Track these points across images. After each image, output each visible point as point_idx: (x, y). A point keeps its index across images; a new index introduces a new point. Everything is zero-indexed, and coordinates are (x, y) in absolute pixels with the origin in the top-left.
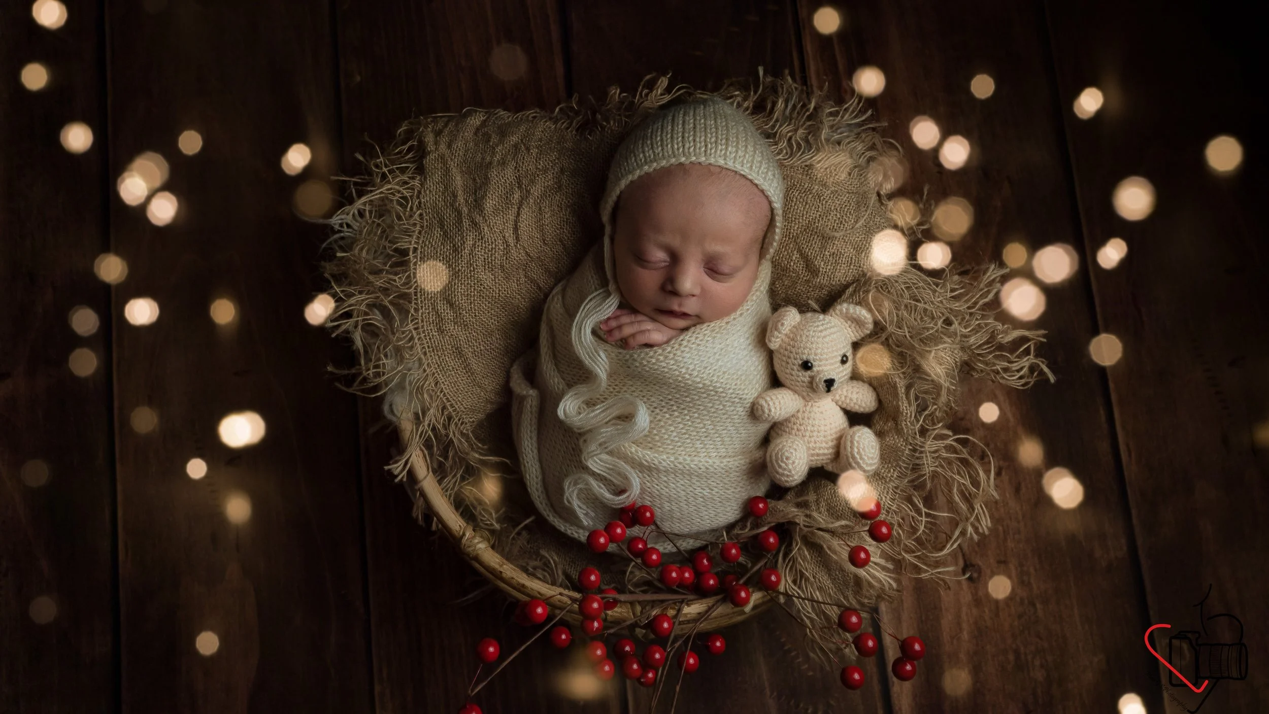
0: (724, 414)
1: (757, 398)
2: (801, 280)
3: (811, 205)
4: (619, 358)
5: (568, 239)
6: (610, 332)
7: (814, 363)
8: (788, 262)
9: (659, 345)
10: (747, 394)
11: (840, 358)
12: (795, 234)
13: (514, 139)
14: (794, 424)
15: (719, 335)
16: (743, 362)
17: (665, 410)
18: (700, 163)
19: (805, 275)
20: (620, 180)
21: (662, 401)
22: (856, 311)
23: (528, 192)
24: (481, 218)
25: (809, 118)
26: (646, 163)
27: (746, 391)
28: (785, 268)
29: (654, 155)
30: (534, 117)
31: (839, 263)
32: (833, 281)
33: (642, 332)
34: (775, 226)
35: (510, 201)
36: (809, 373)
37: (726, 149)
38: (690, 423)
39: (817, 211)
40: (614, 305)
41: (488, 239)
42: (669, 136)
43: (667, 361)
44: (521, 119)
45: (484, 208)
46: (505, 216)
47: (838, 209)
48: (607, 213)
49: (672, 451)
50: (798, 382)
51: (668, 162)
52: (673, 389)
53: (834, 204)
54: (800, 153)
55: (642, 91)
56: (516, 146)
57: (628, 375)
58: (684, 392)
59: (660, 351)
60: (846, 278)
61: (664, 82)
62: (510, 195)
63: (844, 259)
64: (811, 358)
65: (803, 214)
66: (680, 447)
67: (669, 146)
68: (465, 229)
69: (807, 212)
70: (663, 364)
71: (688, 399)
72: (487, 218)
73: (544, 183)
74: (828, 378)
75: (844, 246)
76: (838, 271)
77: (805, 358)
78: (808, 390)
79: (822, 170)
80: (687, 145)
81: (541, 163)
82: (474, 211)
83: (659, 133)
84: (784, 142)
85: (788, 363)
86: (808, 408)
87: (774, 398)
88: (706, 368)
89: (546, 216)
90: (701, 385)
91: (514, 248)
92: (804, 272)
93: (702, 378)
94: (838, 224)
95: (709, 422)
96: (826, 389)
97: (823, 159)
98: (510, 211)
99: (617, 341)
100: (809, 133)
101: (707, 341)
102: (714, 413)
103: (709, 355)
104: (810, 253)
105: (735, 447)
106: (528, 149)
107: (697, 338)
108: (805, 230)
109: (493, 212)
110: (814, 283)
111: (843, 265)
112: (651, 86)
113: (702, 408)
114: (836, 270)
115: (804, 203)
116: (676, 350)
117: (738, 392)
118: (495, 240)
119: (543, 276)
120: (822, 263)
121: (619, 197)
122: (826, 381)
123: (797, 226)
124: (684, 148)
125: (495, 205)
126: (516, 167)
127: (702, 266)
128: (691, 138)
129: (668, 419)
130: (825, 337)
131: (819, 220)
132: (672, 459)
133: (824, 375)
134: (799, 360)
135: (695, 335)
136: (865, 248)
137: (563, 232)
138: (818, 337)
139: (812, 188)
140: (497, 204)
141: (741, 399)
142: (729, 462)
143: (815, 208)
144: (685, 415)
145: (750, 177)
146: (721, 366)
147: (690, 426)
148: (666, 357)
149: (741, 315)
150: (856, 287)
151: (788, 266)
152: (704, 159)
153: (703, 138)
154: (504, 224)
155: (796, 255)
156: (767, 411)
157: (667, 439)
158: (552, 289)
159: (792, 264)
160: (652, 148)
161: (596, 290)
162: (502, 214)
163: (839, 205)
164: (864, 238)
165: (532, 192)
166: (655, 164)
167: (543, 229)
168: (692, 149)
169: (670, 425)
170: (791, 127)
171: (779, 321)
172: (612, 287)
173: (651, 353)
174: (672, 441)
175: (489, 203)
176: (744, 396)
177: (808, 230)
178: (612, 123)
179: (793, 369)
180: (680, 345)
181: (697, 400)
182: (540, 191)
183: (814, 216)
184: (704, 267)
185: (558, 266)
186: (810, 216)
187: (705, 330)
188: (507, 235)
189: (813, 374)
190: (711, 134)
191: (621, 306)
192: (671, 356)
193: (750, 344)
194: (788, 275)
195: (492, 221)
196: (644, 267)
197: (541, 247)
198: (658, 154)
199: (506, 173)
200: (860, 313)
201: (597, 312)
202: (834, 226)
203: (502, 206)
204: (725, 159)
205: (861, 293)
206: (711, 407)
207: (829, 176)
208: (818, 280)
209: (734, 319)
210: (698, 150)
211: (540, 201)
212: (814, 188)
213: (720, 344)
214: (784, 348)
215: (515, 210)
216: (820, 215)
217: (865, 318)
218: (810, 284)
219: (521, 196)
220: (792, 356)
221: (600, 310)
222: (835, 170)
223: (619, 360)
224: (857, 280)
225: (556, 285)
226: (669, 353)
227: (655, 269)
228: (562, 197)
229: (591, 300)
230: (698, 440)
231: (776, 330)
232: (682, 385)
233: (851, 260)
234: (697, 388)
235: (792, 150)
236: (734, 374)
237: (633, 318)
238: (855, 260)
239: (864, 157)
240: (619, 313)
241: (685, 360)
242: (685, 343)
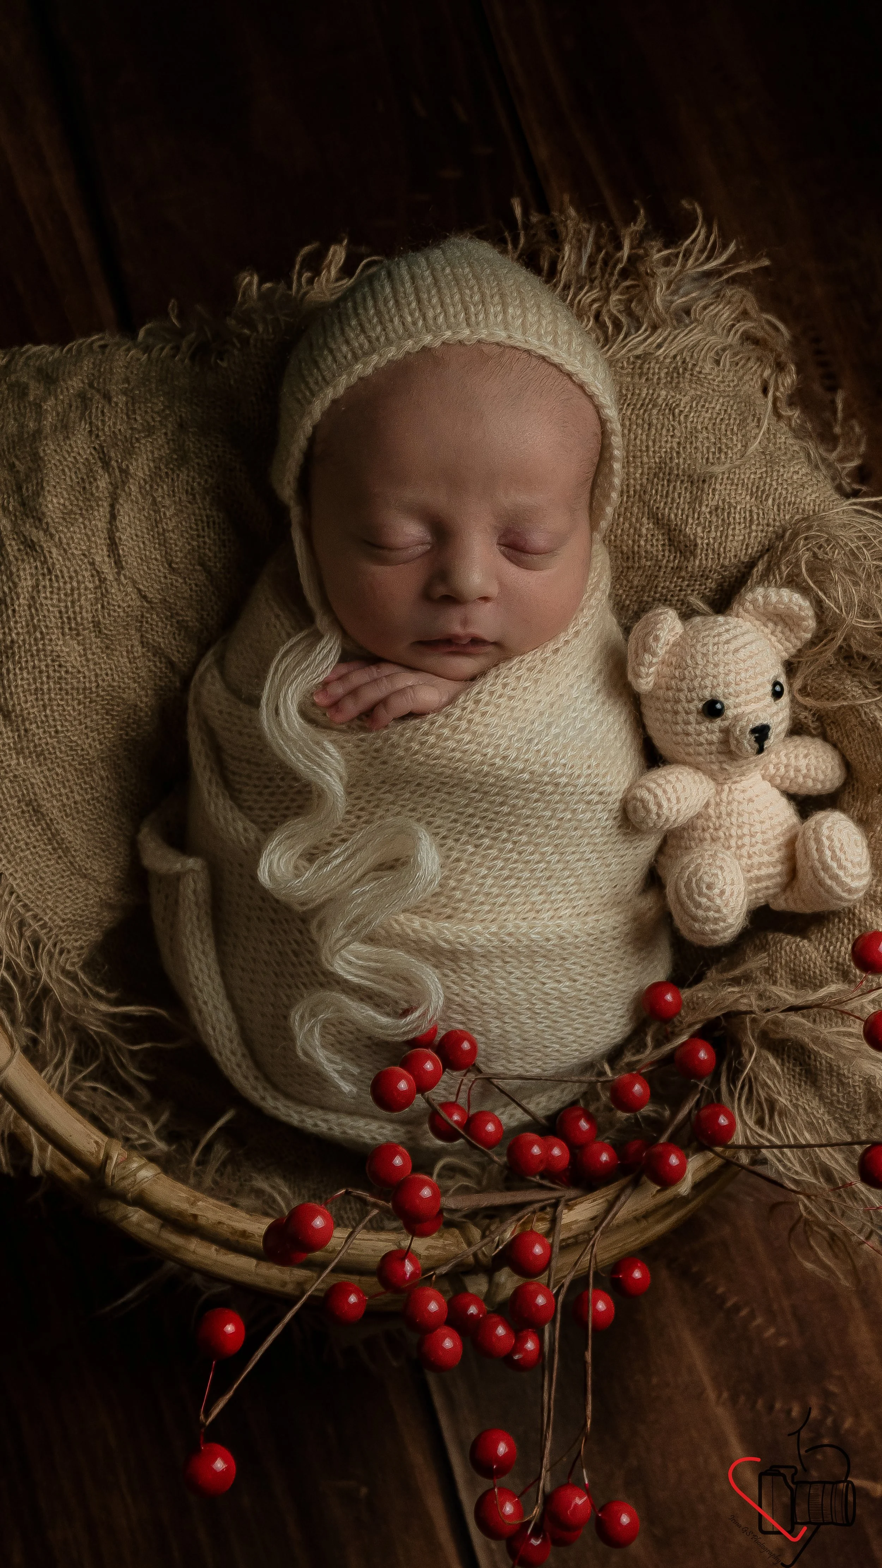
0: (576, 829)
1: (629, 789)
2: (663, 570)
3: (659, 426)
4: (362, 749)
5: (215, 557)
6: (336, 705)
7: (726, 702)
8: (634, 541)
9: (438, 710)
10: (611, 784)
11: (769, 688)
12: (638, 487)
13: (75, 384)
14: (704, 830)
15: (543, 676)
16: (593, 726)
17: (464, 838)
18: (460, 342)
19: (668, 559)
20: (310, 403)
21: (455, 821)
22: (781, 597)
23: (124, 472)
24: (41, 533)
25: (625, 274)
26: (356, 358)
27: (608, 779)
28: (630, 554)
29: (370, 342)
30: (103, 347)
31: (729, 524)
32: (725, 558)
33: (402, 691)
34: (612, 457)
35: (92, 494)
36: (718, 723)
37: (505, 312)
38: (515, 856)
39: (672, 436)
40: (334, 652)
41: (61, 571)
42: (391, 303)
43: (457, 737)
44: (79, 351)
45: (43, 514)
46: (87, 522)
47: (710, 427)
48: (291, 479)
49: (491, 916)
50: (701, 744)
51: (399, 348)
52: (475, 791)
53: (701, 419)
54: (621, 337)
55: (299, 278)
56: (82, 396)
57: (383, 782)
58: (497, 794)
59: (441, 720)
60: (747, 549)
61: (338, 254)
62: (90, 483)
63: (737, 516)
64: (719, 692)
65: (647, 447)
66: (503, 904)
67: (396, 320)
68: (11, 558)
69: (654, 441)
70: (451, 744)
71: (506, 809)
72: (53, 531)
73: (152, 452)
74: (758, 723)
75: (733, 493)
76: (730, 538)
77: (707, 694)
78: (722, 758)
79: (668, 360)
80: (430, 314)
81: (138, 418)
82: (24, 523)
83: (370, 303)
84: (589, 321)
85: (676, 713)
86: (724, 796)
87: (661, 781)
88: (530, 741)
89: (168, 514)
90: (526, 776)
91: (115, 584)
92: (667, 554)
93: (527, 761)
94: (714, 453)
95: (550, 849)
96: (756, 746)
97: (665, 339)
98: (96, 513)
99: (352, 720)
100: (630, 301)
101: (525, 689)
102: (557, 828)
103: (531, 718)
104: (673, 516)
105: (602, 893)
106: (107, 397)
107: (505, 685)
108: (655, 475)
109: (64, 519)
110: (690, 569)
111: (737, 527)
112: (315, 264)
113: (533, 821)
114: (727, 537)
115: (646, 426)
116: (472, 712)
117: (595, 781)
118: (75, 571)
119: (175, 639)
120: (699, 530)
121: (312, 440)
122: (753, 731)
123: (640, 471)
124: (424, 319)
125: (64, 505)
126: (90, 432)
127: (495, 540)
128: (435, 300)
129: (472, 854)
130: (736, 651)
131: (678, 453)
132: (494, 929)
133: (749, 721)
134: (696, 702)
135: (500, 681)
136: (772, 490)
137: (205, 543)
138: (725, 653)
139: (655, 396)
140: (67, 503)
141: (601, 794)
142: (598, 921)
143: (668, 430)
144: (505, 841)
145: (556, 360)
146: (557, 736)
147: (516, 862)
148: (455, 729)
149: (577, 633)
150: (769, 562)
151: (636, 548)
152: (467, 332)
153: (457, 297)
154: (89, 540)
155: (647, 526)
156: (654, 808)
157: (477, 893)
158: (195, 665)
159: (642, 543)
160: (363, 330)
161: (289, 636)
162: (81, 520)
163: (710, 419)
164: (766, 472)
165: (132, 471)
166: (375, 358)
167: (165, 541)
168: (441, 319)
169: (480, 865)
170: (595, 294)
171: (648, 634)
172: (322, 622)
173: (425, 726)
174: (487, 894)
175: (52, 501)
176: (607, 789)
177: (661, 475)
178: (261, 329)
179: (688, 723)
180: (477, 702)
181: (524, 807)
182: (145, 467)
183: (669, 445)
184: (499, 544)
185: (202, 618)
186: (660, 447)
187: (518, 670)
188: (98, 559)
189: (726, 723)
190: (471, 289)
191: (344, 658)
192: (464, 725)
193: (598, 691)
194: (637, 565)
195: (65, 534)
196: (383, 561)
197: (165, 577)
198: (378, 339)
199: (74, 445)
200: (790, 600)
201: (303, 671)
202: (708, 459)
203: (77, 505)
204: (506, 329)
205: (783, 568)
206: (551, 818)
207: (681, 370)
208: (697, 562)
209: (567, 642)
210: (452, 320)
211: (151, 487)
212: (659, 395)
213: (548, 694)
214: (664, 686)
215: (104, 510)
216: (679, 443)
217: (801, 608)
218: (683, 573)
219: (111, 483)
220: (682, 696)
221: (308, 666)
222: (692, 357)
223: (363, 753)
224: (768, 550)
225: (201, 655)
226: (459, 719)
227: (406, 562)
228: (192, 474)
229: (283, 657)
230: (534, 886)
231: (645, 651)
232: (492, 780)
233: (751, 515)
234: (518, 781)
235: (605, 333)
236: (581, 748)
237: (374, 672)
238: (758, 514)
239: (735, 333)
240: (343, 669)
241: (490, 730)
242: (485, 697)
